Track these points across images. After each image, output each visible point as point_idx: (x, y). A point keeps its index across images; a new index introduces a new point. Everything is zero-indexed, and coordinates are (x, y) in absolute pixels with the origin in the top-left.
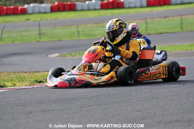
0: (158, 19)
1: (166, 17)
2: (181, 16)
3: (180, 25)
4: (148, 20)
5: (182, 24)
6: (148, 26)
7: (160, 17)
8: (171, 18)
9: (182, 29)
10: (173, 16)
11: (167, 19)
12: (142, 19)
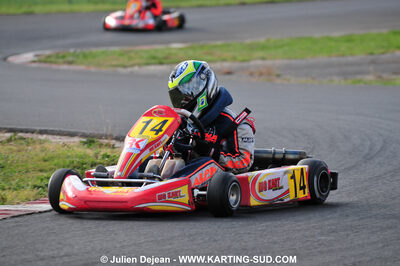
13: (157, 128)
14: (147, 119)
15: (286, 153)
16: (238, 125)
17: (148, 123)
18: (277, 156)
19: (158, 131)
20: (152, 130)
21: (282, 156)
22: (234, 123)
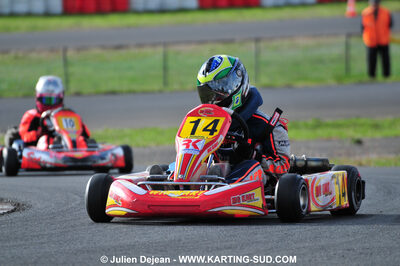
0: (97, 52)
1: (119, 47)
2: (165, 45)
3: (161, 73)
4: (71, 54)
5: (165, 69)
6: (71, 70)
7: (103, 47)
8: (134, 51)
9: (166, 83)
10: (140, 45)
11: (123, 52)
12: (52, 50)
13: (210, 128)
14: (195, 119)
15: (308, 160)
16: (273, 127)
17: (197, 123)
18: (298, 163)
19: (212, 132)
20: (205, 130)
21: (303, 163)
22: (269, 125)
